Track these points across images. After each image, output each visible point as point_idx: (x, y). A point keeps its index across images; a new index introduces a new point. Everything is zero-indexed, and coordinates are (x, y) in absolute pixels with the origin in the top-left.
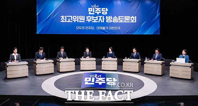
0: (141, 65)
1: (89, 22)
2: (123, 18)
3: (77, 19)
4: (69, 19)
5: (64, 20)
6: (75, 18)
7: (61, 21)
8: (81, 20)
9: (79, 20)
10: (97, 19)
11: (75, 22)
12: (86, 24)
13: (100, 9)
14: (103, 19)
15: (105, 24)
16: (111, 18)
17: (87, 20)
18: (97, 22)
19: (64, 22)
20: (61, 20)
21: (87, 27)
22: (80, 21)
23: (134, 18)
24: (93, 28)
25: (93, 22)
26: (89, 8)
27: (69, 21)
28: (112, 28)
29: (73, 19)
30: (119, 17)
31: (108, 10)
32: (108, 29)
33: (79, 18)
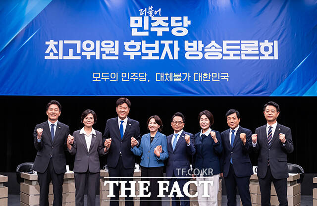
0: (302, 194)
1: (132, 58)
2: (238, 47)
3: (94, 50)
4: (71, 51)
5: (56, 52)
6: (88, 46)
7: (46, 57)
8: (107, 52)
9: (102, 53)
10: (157, 51)
11: (88, 58)
12: (124, 64)
13: (166, 18)
14: (177, 49)
15: (182, 65)
16: (201, 45)
17: (125, 54)
18: (157, 58)
19: (56, 58)
20: (47, 52)
21: (124, 75)
22: (104, 57)
23: (270, 45)
24: (143, 78)
25: (143, 58)
26: (131, 18)
27: (71, 57)
28: (203, 77)
29: (82, 50)
30: (225, 42)
31: (189, 23)
32: (192, 78)
33: (101, 47)
